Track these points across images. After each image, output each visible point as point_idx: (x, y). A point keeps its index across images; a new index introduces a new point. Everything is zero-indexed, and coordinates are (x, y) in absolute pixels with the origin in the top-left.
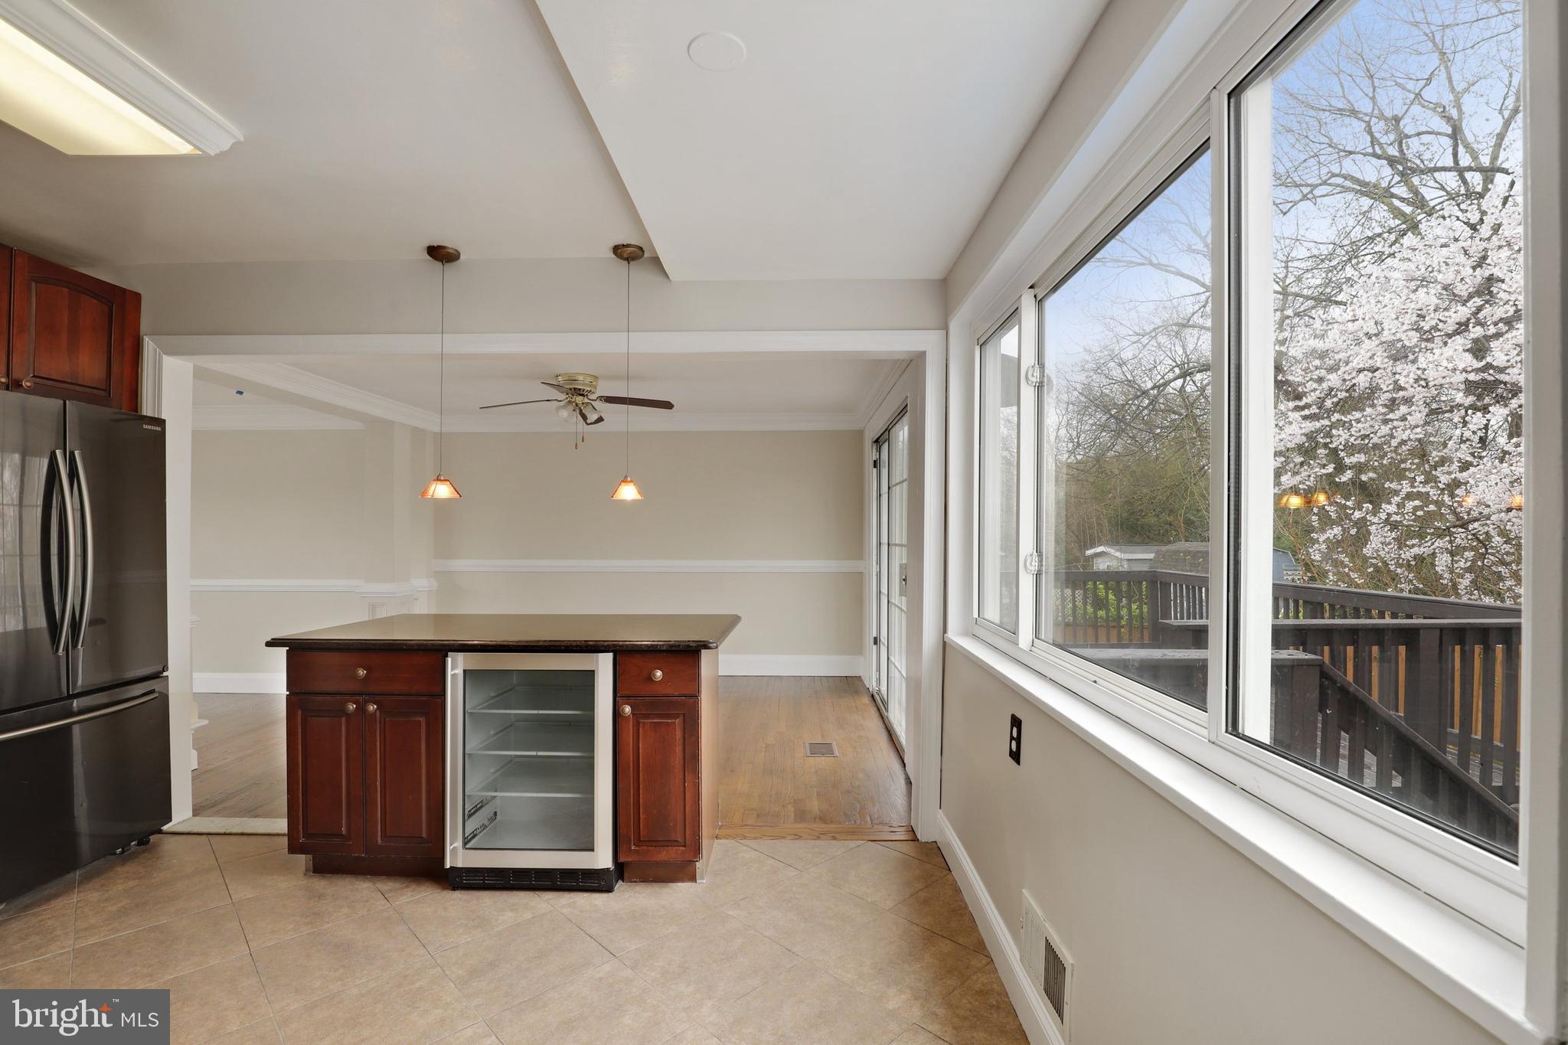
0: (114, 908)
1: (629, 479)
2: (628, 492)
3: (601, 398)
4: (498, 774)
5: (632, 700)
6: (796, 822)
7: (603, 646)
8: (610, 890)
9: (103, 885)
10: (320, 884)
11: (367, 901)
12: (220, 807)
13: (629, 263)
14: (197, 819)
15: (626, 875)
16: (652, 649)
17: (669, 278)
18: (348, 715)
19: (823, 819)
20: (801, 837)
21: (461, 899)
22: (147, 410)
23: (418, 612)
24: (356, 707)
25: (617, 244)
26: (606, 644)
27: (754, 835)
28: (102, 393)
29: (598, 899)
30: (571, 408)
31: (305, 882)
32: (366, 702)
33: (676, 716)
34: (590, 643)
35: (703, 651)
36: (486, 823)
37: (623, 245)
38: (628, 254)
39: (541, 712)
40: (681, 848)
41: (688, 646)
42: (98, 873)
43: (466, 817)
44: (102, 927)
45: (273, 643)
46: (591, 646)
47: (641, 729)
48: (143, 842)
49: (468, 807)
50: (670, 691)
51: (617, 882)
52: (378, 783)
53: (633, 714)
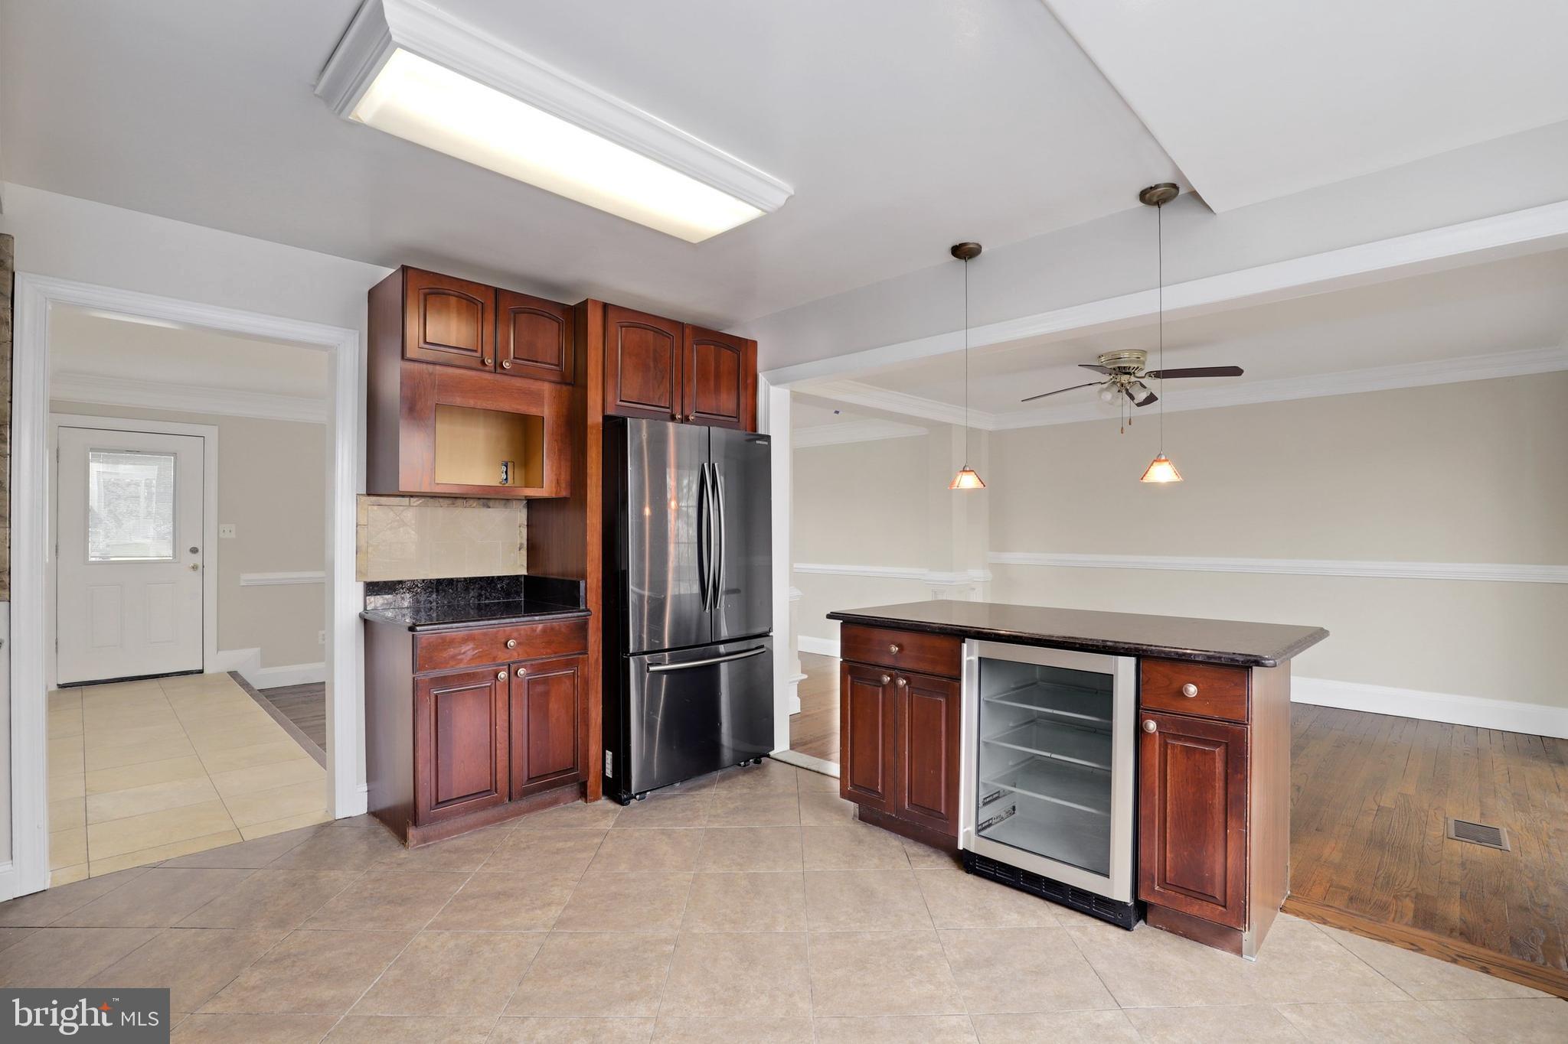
0: (731, 806)
1: (1163, 458)
2: (1162, 473)
3: (1150, 374)
4: (1016, 768)
5: (1158, 715)
6: (1415, 925)
7: (1123, 648)
8: (1128, 928)
9: (730, 787)
10: (863, 830)
11: (894, 858)
12: (810, 745)
13: (1159, 207)
14: (792, 752)
15: (1149, 917)
16: (1183, 657)
17: (1211, 210)
18: (884, 686)
19: (1466, 934)
20: (1423, 950)
21: (972, 884)
22: (761, 431)
23: (971, 600)
24: (890, 681)
25: (1143, 189)
26: (1126, 646)
27: (1342, 924)
28: (735, 420)
29: (1113, 933)
30: (1115, 389)
31: (853, 825)
32: (897, 676)
33: (1217, 744)
34: (1108, 643)
35: (1255, 669)
36: (1003, 815)
37: (1151, 188)
38: (1159, 196)
39: (1056, 712)
40: (1220, 908)
41: (1232, 660)
42: (729, 777)
43: (981, 804)
44: (723, 817)
45: (832, 616)
46: (1110, 647)
47: (1169, 752)
48: (758, 762)
49: (983, 795)
50: (1206, 711)
51: (1138, 921)
52: (907, 753)
53: (1160, 732)
